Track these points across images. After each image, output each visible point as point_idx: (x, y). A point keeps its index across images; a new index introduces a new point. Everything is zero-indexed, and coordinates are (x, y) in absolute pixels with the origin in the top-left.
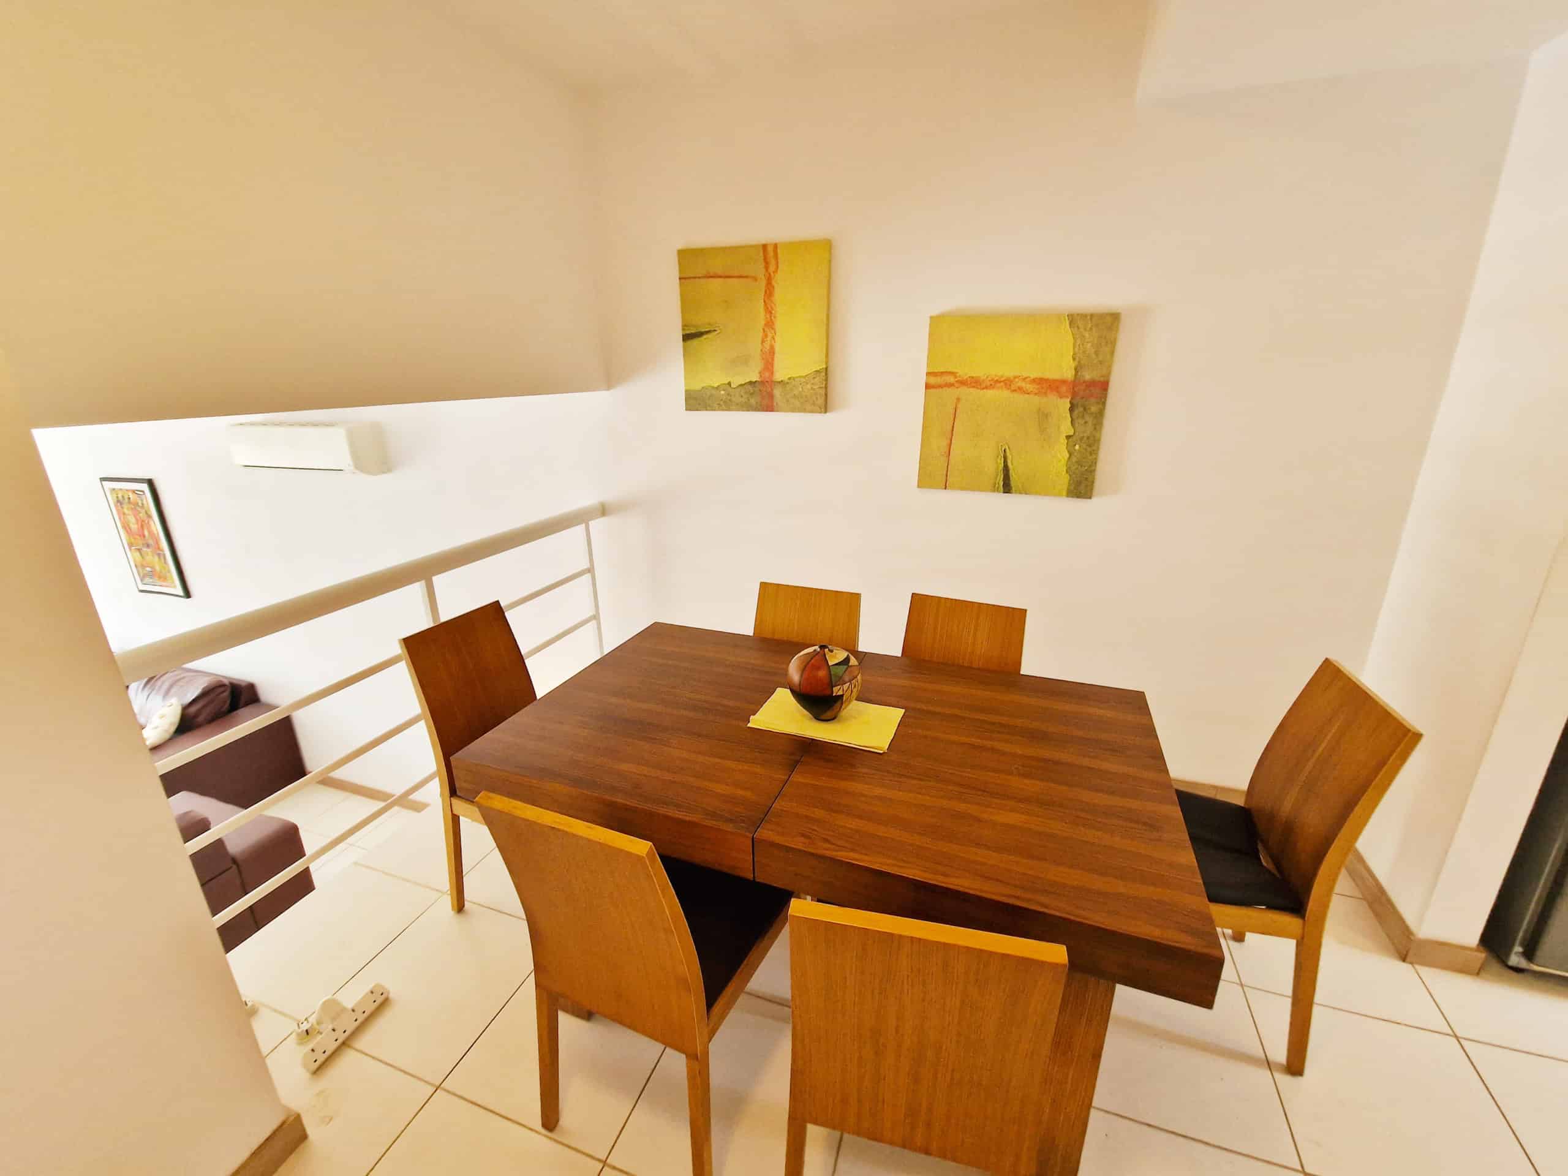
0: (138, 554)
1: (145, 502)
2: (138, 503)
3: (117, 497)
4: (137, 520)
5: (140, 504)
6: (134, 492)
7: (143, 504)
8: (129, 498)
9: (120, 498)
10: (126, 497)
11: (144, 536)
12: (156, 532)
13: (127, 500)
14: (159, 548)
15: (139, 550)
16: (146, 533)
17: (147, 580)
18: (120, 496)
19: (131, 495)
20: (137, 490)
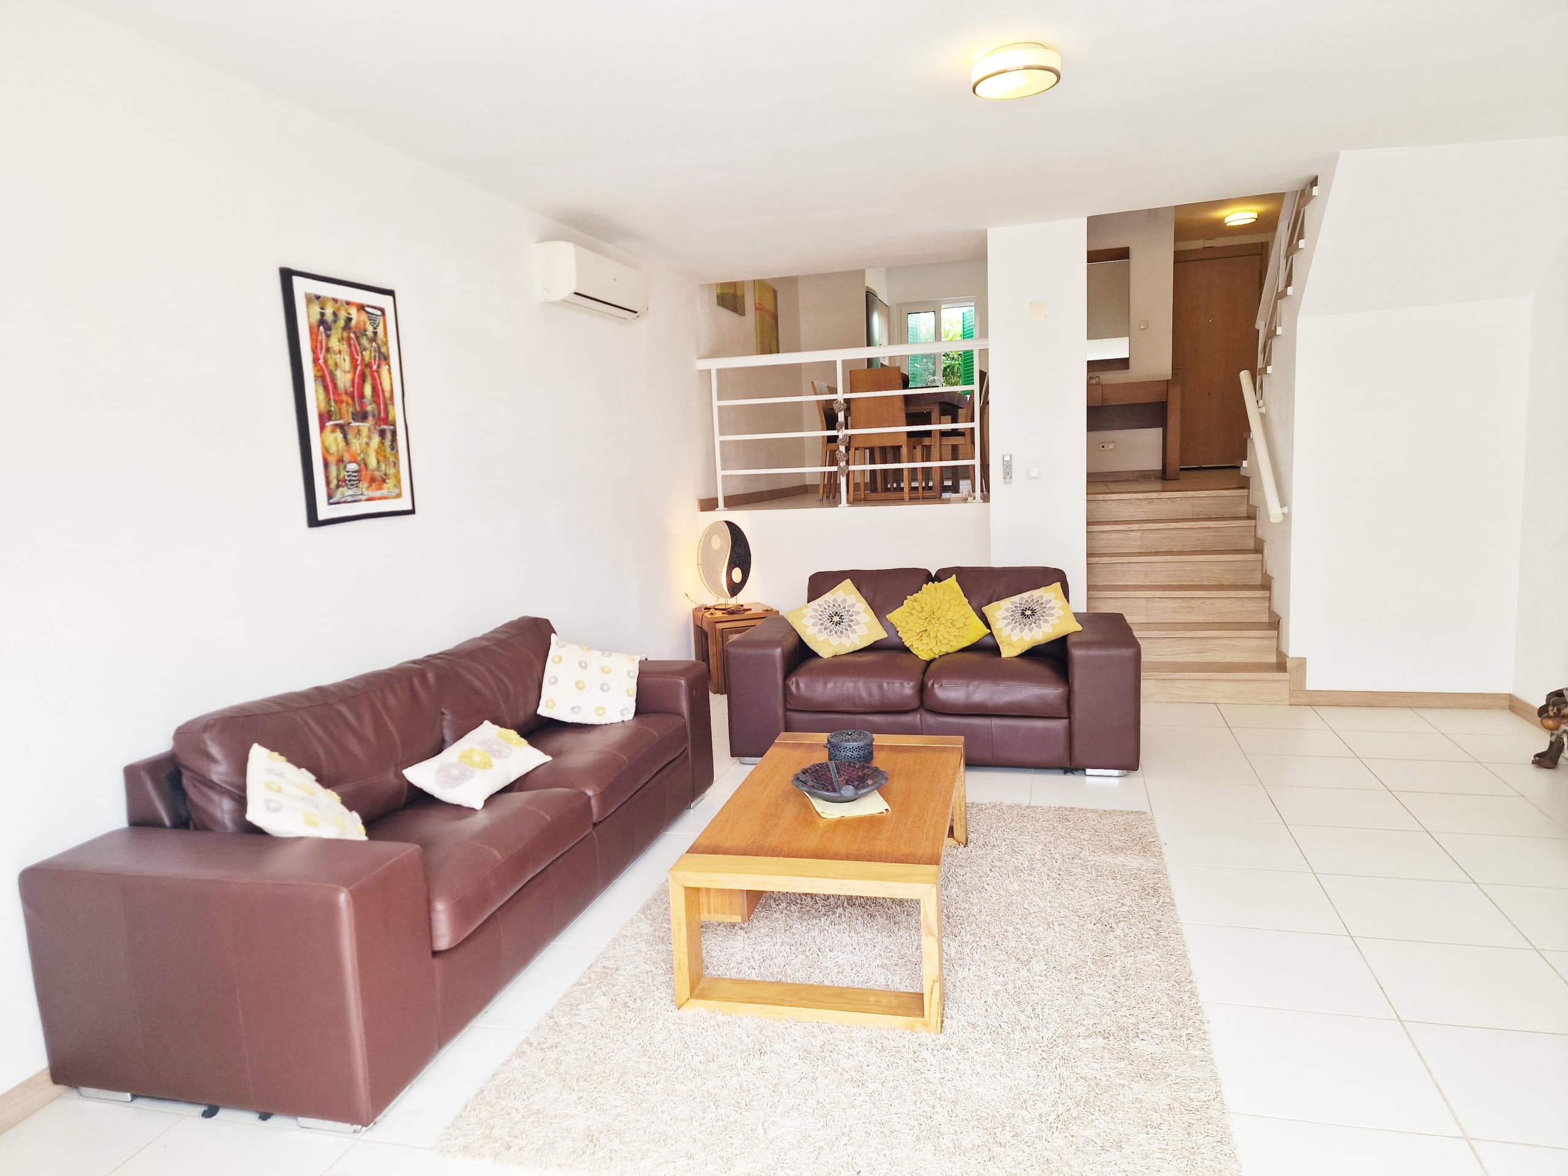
0: (339, 435)
1: (380, 330)
2: (365, 330)
3: (322, 315)
4: (354, 361)
5: (370, 333)
6: (361, 307)
7: (375, 333)
8: (349, 320)
9: (329, 317)
10: (343, 315)
11: (362, 396)
12: (387, 387)
13: (341, 323)
14: (385, 420)
15: (342, 428)
16: (368, 390)
17: (346, 492)
18: (329, 312)
19: (353, 312)
20: (369, 306)
